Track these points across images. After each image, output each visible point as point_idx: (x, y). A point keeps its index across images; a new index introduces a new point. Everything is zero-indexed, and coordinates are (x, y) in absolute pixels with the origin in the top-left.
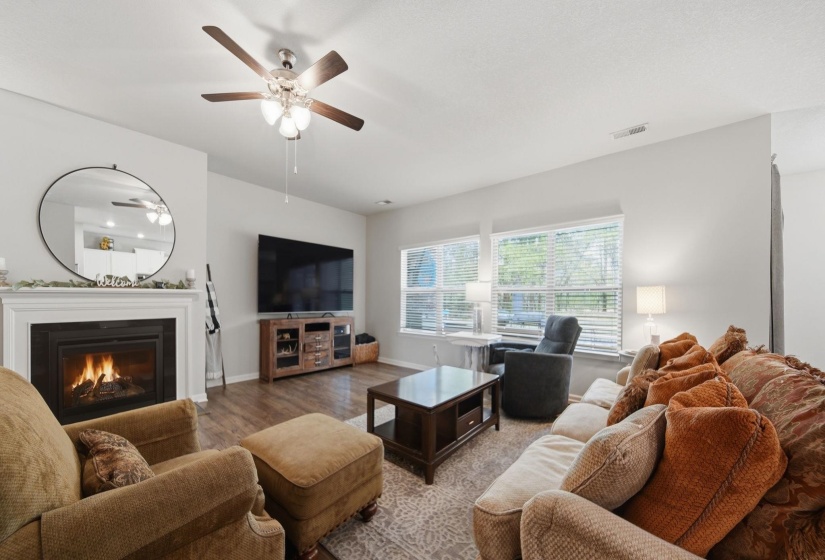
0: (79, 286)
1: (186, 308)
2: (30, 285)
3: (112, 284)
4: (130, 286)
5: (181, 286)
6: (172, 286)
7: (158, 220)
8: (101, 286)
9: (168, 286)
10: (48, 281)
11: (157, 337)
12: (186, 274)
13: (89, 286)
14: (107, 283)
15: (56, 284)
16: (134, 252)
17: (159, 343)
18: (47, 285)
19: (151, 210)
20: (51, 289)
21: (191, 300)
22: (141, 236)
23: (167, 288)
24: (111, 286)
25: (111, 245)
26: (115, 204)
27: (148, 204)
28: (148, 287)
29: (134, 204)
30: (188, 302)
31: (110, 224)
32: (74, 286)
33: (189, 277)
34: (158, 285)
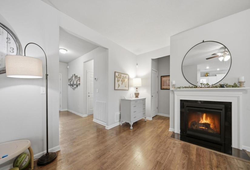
0: (192, 88)
1: (238, 98)
2: (179, 88)
3: (202, 86)
4: (209, 87)
5: (235, 86)
6: (230, 86)
7: (224, 59)
8: (199, 88)
9: (227, 86)
10: (184, 87)
11: (221, 110)
12: (238, 79)
13: (195, 88)
14: (200, 86)
15: (186, 87)
16: (216, 76)
17: (223, 112)
18: (183, 88)
19: (221, 56)
20: (184, 89)
21: (241, 93)
22: (218, 69)
23: (227, 87)
24: (202, 87)
25: (208, 75)
26: (207, 59)
27: (219, 54)
28: (217, 87)
29: (214, 56)
30: (240, 94)
31: (208, 68)
32: (190, 88)
33: (240, 81)
34: (222, 86)
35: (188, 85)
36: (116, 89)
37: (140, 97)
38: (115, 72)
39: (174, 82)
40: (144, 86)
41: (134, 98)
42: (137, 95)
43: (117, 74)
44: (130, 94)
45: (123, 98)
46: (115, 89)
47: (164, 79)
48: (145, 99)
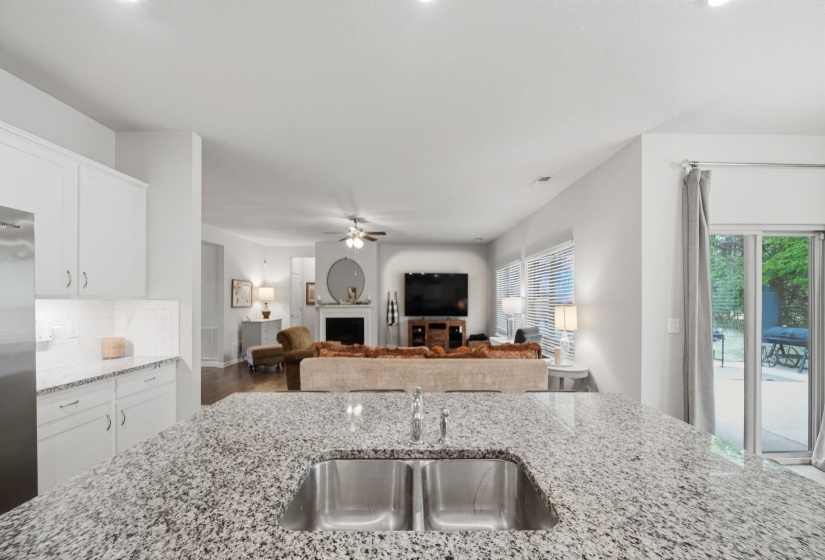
1: (368, 314)
2: (324, 304)
5: (366, 304)
8: (341, 304)
15: (330, 304)
21: (370, 310)
23: (361, 304)
24: (344, 304)
28: (355, 304)
34: (358, 303)
35: (335, 302)
36: (234, 305)
37: (272, 317)
38: (233, 281)
39: (319, 298)
40: (277, 299)
41: (261, 319)
42: (266, 315)
43: (235, 283)
44: (254, 314)
45: (245, 320)
46: (232, 306)
47: (311, 287)
48: (280, 320)
